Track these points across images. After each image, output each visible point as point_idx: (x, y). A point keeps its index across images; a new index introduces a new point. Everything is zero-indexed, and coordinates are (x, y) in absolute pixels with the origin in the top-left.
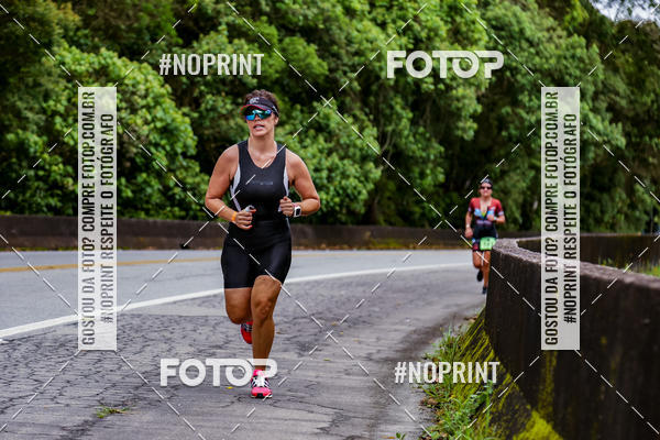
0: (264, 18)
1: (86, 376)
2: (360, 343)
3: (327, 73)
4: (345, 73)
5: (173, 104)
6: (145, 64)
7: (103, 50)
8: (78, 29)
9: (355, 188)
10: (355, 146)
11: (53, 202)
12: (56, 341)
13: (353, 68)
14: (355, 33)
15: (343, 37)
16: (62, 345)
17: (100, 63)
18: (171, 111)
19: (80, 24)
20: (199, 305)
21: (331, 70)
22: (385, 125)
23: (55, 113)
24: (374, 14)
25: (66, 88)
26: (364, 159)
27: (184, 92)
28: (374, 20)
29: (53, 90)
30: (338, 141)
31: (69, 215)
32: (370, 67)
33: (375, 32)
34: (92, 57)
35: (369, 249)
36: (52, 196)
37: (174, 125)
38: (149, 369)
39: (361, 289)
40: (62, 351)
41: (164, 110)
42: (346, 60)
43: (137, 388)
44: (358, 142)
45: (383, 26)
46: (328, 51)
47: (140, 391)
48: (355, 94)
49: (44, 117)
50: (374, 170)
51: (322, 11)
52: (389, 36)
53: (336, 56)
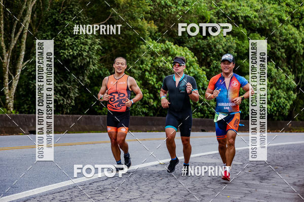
0: (241, 25)
1: (162, 190)
2: (289, 177)
3: (270, 49)
4: (279, 49)
5: (198, 65)
6: (186, 48)
7: (167, 42)
8: (156, 32)
9: (284, 103)
10: (284, 83)
11: (145, 110)
12: (148, 173)
13: (283, 47)
14: (284, 31)
15: (278, 33)
16: (151, 175)
17: (165, 47)
18: (197, 69)
19: (157, 30)
20: (212, 158)
21: (272, 48)
22: (298, 73)
23: (146, 70)
24: (293, 21)
25: (151, 59)
26: (288, 89)
27: (203, 60)
28: (293, 25)
29: (145, 60)
30: (275, 81)
31: (151, 116)
32: (291, 47)
33: (294, 30)
34: (162, 45)
35: (291, 132)
36: (144, 107)
37: (199, 75)
38: (190, 187)
39: (288, 151)
40: (151, 178)
41: (194, 68)
42: (279, 43)
43: (186, 196)
44: (285, 82)
45: (298, 27)
46: (271, 39)
47: (187, 197)
48: (283, 59)
49: (141, 72)
50: (293, 95)
51: (268, 21)
52: (300, 32)
53: (275, 41)
